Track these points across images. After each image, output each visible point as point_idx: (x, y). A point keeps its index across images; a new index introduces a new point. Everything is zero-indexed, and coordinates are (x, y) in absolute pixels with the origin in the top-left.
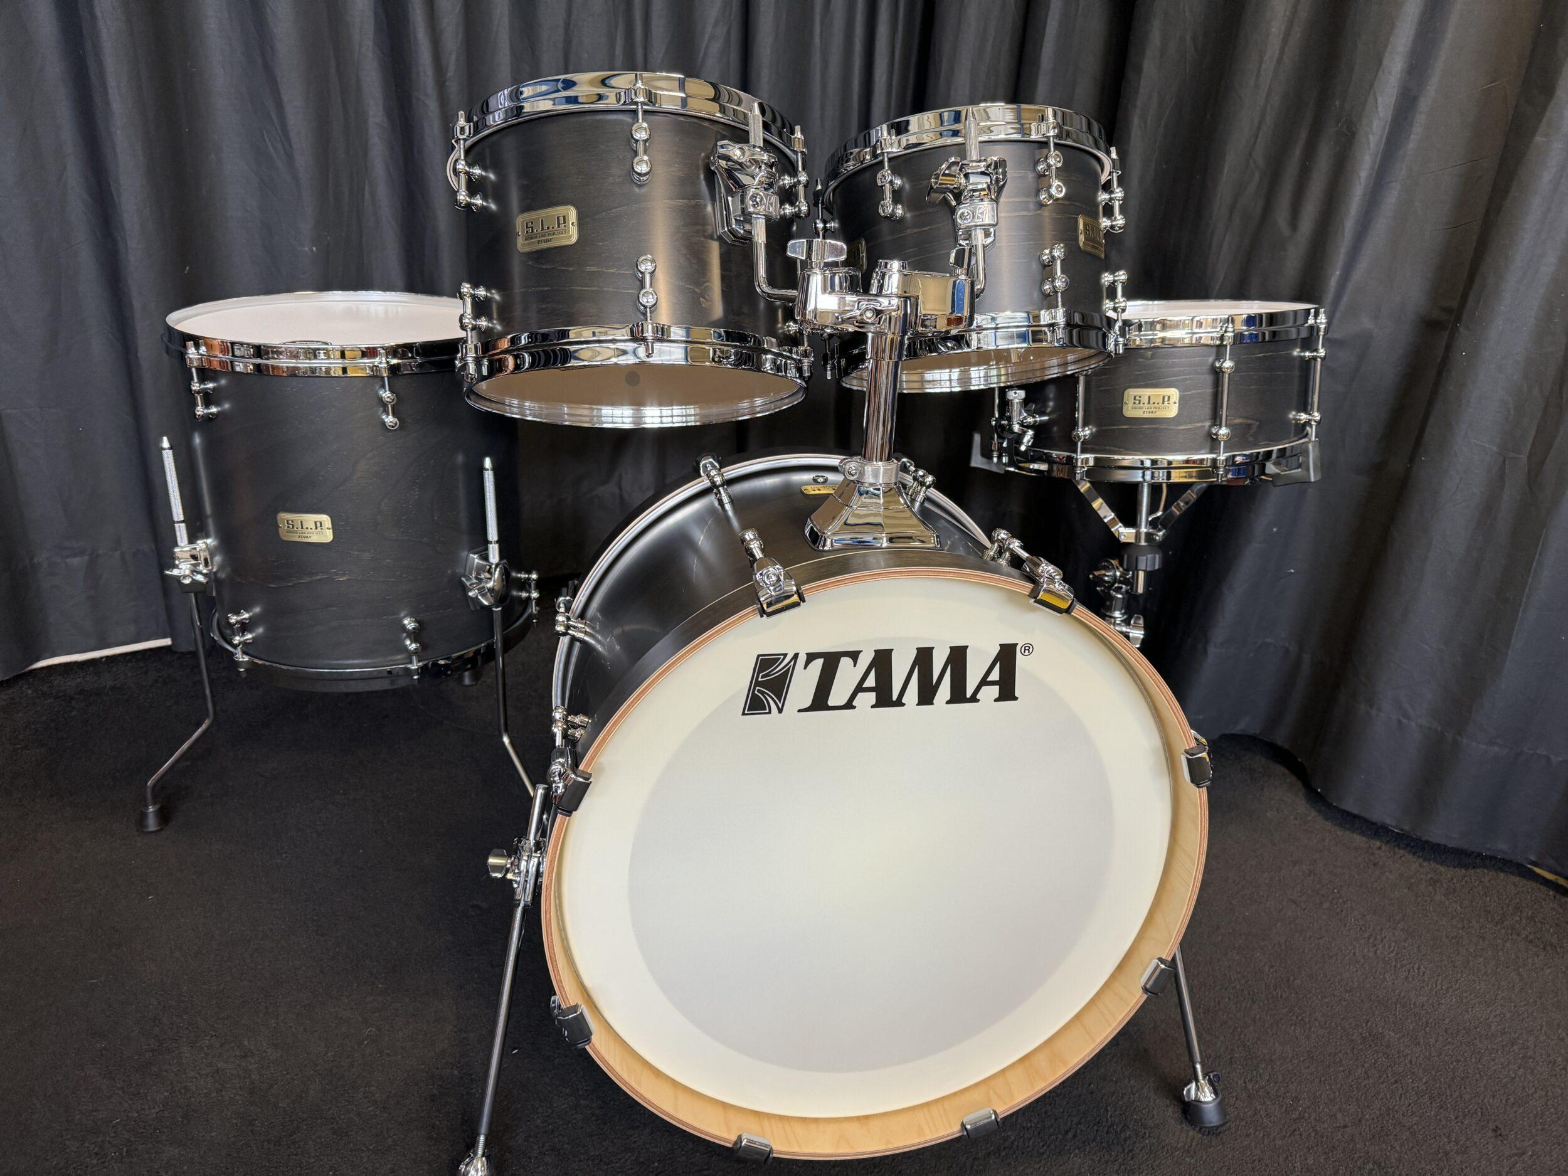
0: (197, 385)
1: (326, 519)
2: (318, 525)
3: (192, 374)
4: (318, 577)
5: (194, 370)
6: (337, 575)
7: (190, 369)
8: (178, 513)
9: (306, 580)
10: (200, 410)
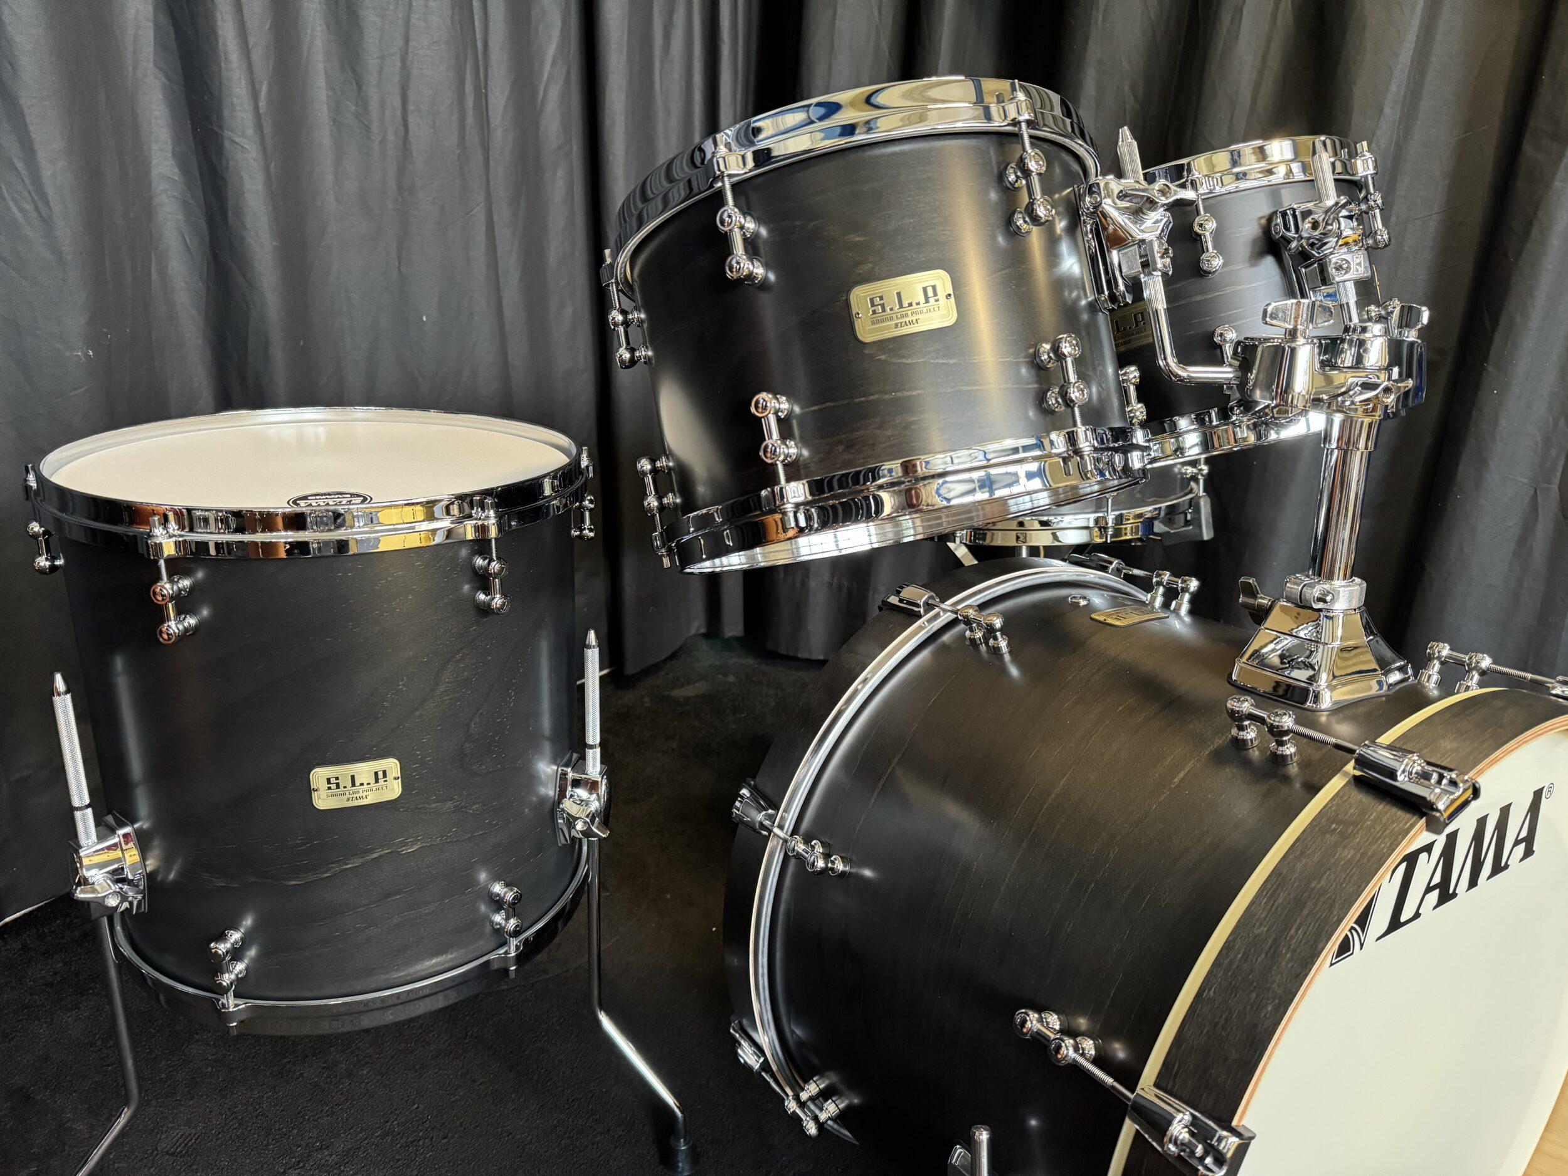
0: (168, 586)
1: (392, 765)
2: (381, 775)
3: (158, 569)
4: (375, 855)
5: (162, 563)
6: (406, 844)
7: (156, 562)
8: (79, 791)
9: (356, 862)
10: (174, 626)
